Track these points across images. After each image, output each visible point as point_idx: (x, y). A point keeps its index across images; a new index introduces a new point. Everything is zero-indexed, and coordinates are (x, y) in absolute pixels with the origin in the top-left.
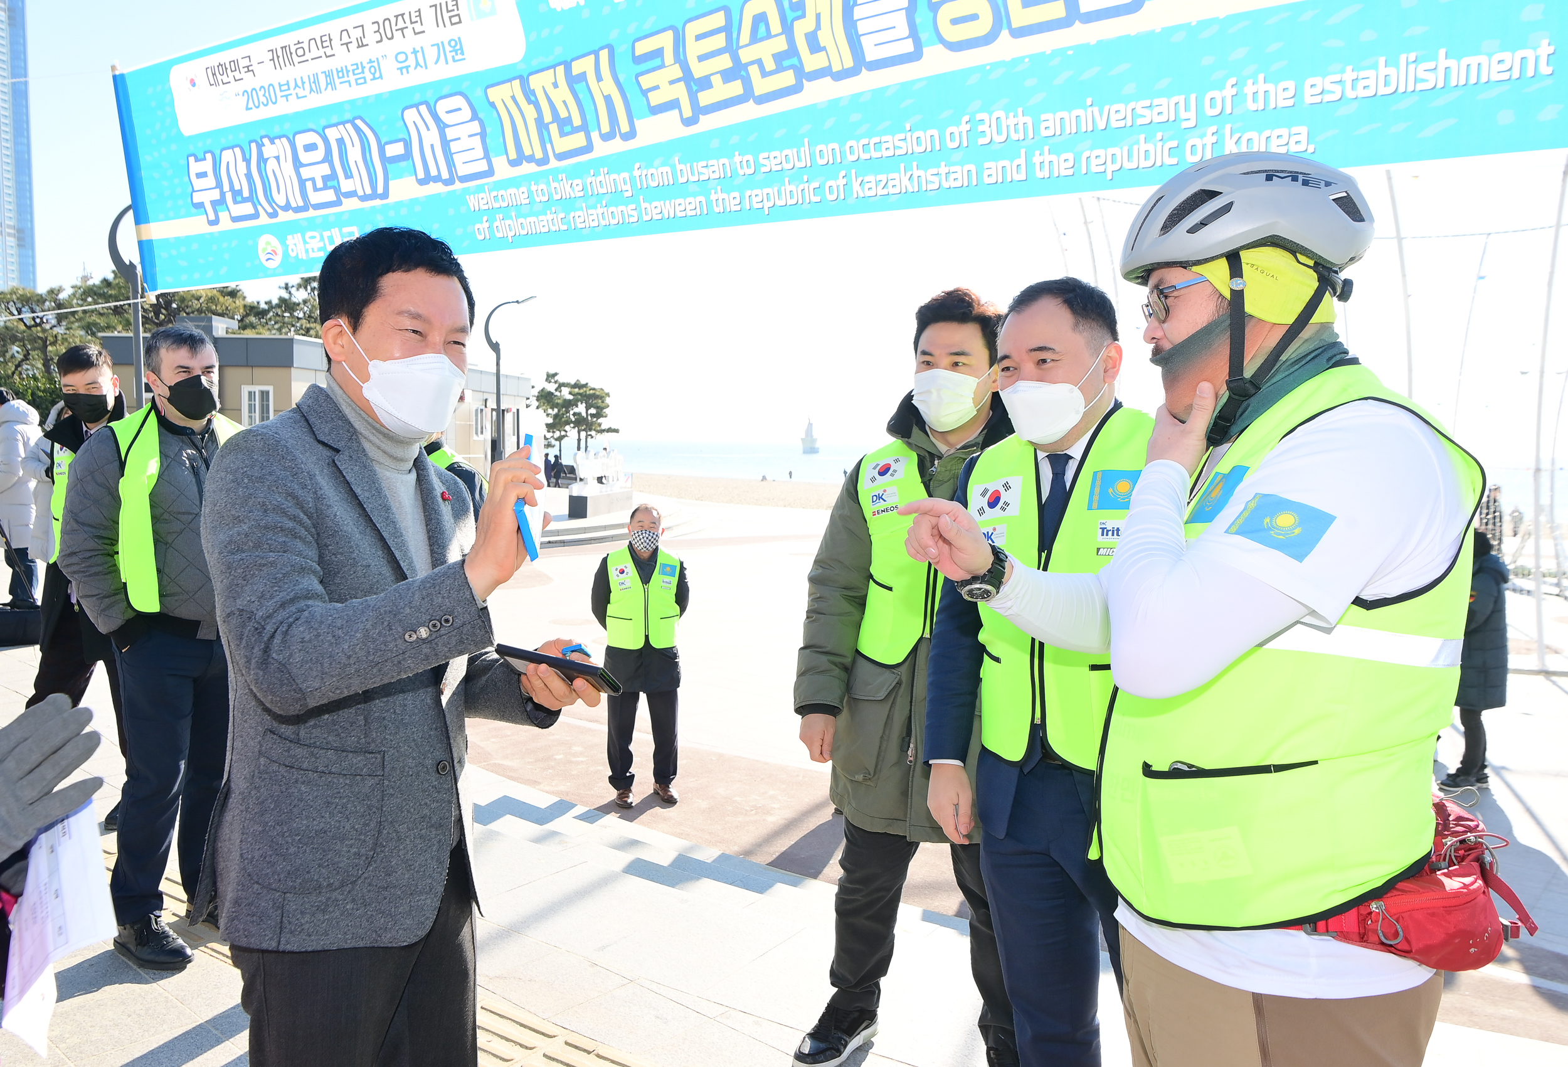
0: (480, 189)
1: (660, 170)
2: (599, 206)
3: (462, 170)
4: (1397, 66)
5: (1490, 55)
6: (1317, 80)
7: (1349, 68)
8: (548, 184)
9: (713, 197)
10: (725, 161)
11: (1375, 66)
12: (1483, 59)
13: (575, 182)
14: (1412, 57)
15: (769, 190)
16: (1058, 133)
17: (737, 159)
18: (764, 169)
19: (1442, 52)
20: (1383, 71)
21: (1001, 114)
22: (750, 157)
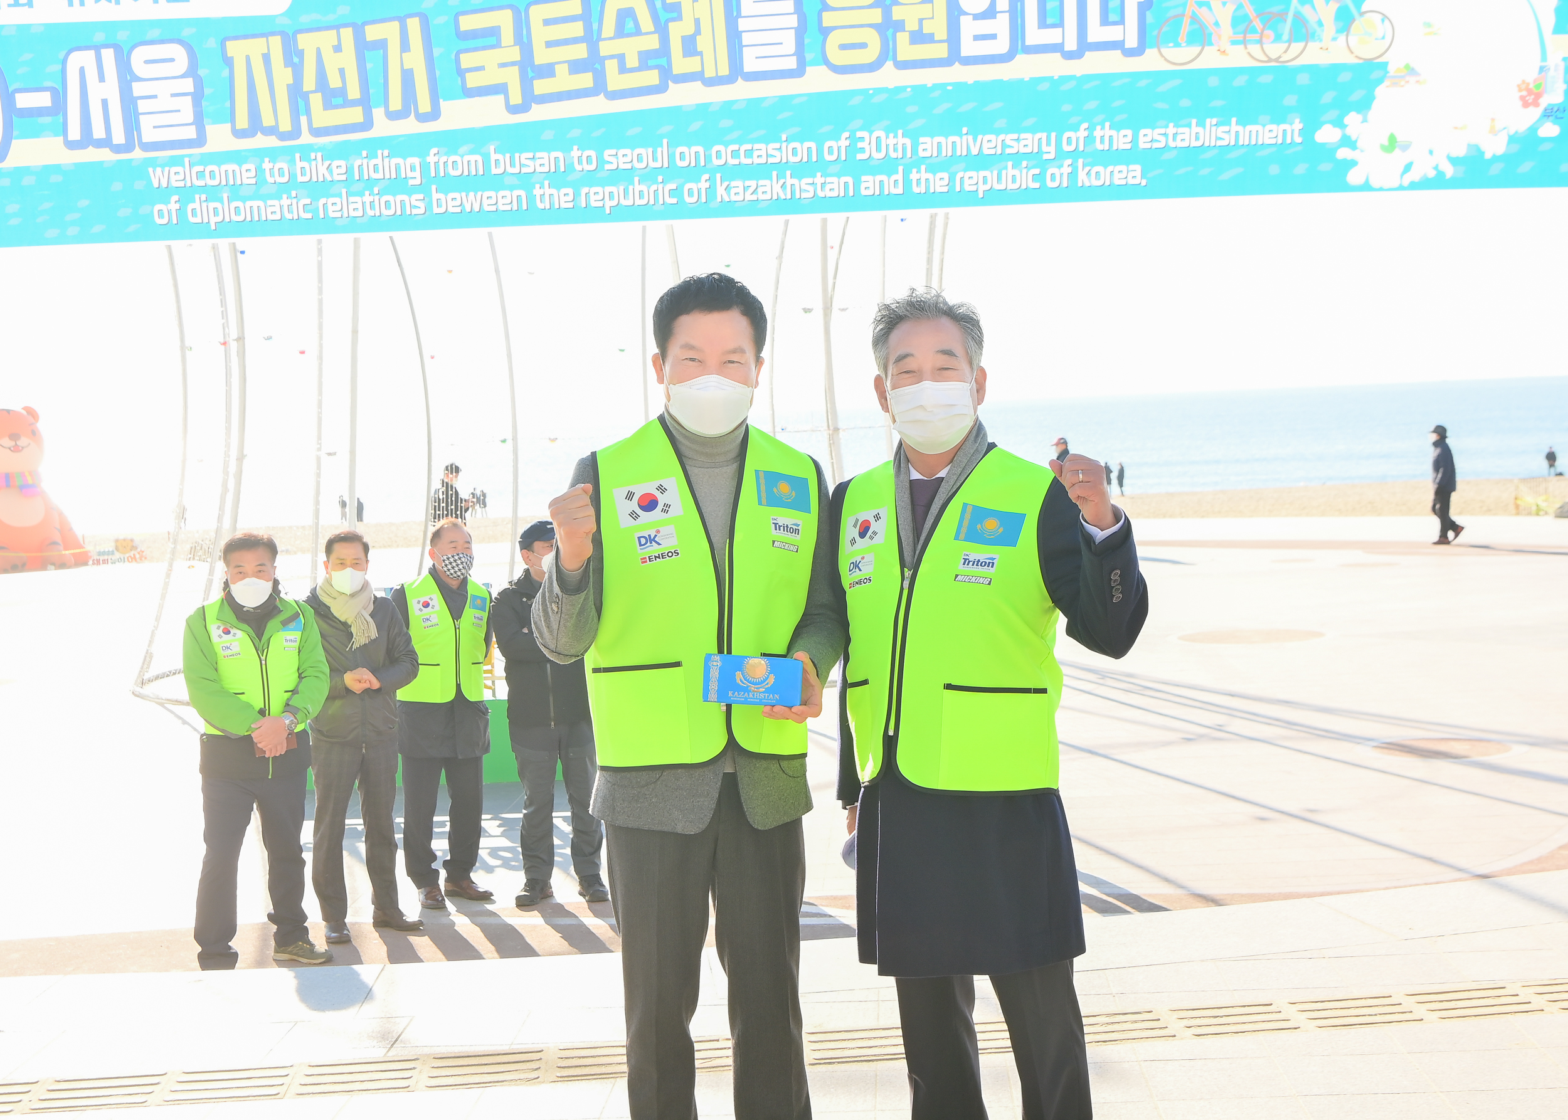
0: (176, 161)
1: (466, 158)
2: (367, 193)
3: (149, 135)
4: (1204, 128)
5: (1264, 126)
6: (1148, 131)
7: (1171, 125)
8: (292, 161)
9: (537, 192)
10: (560, 155)
11: (1189, 126)
12: (1259, 128)
13: (335, 163)
14: (1214, 121)
15: (613, 189)
16: (935, 154)
17: (575, 153)
18: (607, 167)
19: (1234, 120)
20: (1195, 129)
21: (882, 134)
22: (592, 153)
